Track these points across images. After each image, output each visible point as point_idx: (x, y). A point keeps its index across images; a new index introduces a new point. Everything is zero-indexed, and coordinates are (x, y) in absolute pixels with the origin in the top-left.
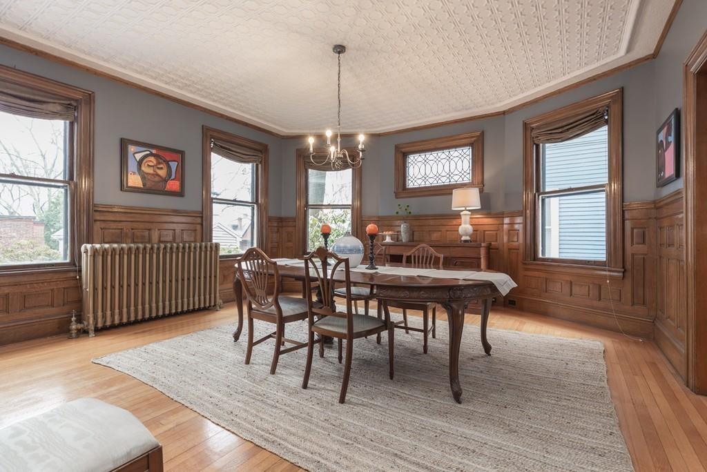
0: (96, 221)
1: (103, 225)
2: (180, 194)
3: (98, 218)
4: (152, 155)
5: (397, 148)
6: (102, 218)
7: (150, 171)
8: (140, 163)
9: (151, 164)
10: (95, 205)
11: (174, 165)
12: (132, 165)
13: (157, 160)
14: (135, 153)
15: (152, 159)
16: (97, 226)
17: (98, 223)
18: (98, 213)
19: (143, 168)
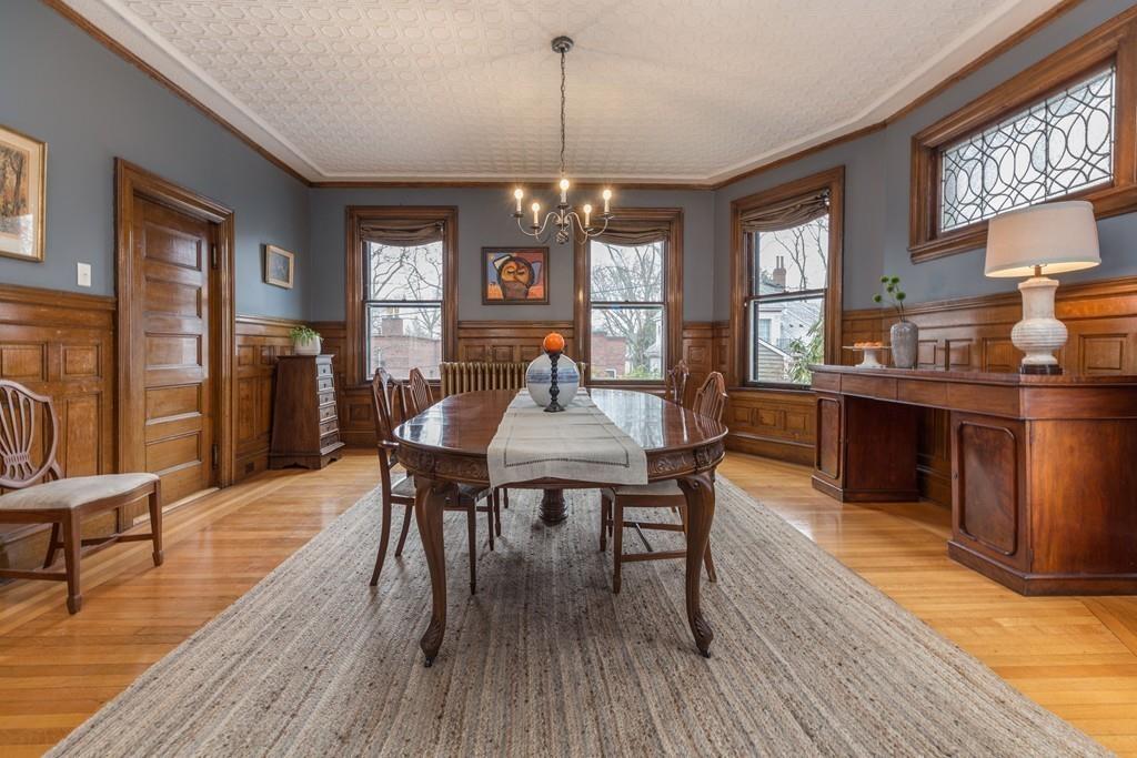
0: (459, 338)
1: (467, 342)
2: (545, 301)
3: (462, 335)
4: (512, 259)
5: (916, 142)
6: (467, 335)
7: (510, 278)
8: (500, 271)
9: (511, 270)
10: (459, 323)
11: (536, 267)
12: (492, 275)
13: (516, 264)
14: (496, 261)
15: (512, 264)
16: (461, 344)
17: (462, 341)
18: (461, 331)
19: (503, 277)
